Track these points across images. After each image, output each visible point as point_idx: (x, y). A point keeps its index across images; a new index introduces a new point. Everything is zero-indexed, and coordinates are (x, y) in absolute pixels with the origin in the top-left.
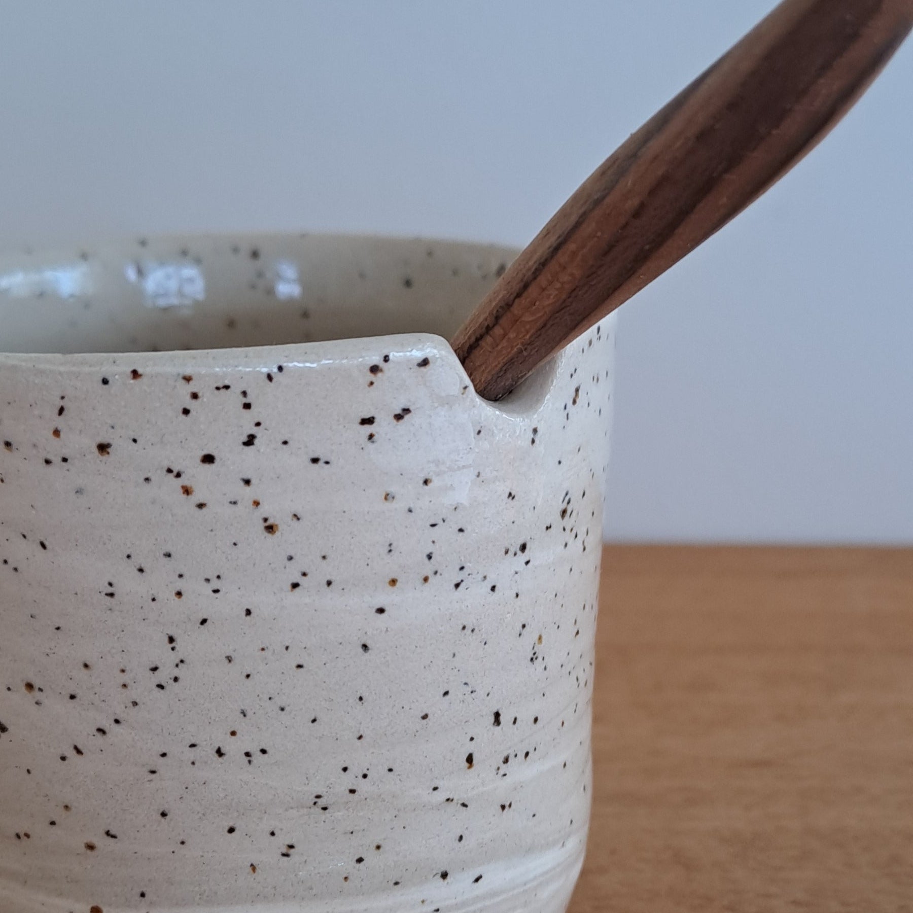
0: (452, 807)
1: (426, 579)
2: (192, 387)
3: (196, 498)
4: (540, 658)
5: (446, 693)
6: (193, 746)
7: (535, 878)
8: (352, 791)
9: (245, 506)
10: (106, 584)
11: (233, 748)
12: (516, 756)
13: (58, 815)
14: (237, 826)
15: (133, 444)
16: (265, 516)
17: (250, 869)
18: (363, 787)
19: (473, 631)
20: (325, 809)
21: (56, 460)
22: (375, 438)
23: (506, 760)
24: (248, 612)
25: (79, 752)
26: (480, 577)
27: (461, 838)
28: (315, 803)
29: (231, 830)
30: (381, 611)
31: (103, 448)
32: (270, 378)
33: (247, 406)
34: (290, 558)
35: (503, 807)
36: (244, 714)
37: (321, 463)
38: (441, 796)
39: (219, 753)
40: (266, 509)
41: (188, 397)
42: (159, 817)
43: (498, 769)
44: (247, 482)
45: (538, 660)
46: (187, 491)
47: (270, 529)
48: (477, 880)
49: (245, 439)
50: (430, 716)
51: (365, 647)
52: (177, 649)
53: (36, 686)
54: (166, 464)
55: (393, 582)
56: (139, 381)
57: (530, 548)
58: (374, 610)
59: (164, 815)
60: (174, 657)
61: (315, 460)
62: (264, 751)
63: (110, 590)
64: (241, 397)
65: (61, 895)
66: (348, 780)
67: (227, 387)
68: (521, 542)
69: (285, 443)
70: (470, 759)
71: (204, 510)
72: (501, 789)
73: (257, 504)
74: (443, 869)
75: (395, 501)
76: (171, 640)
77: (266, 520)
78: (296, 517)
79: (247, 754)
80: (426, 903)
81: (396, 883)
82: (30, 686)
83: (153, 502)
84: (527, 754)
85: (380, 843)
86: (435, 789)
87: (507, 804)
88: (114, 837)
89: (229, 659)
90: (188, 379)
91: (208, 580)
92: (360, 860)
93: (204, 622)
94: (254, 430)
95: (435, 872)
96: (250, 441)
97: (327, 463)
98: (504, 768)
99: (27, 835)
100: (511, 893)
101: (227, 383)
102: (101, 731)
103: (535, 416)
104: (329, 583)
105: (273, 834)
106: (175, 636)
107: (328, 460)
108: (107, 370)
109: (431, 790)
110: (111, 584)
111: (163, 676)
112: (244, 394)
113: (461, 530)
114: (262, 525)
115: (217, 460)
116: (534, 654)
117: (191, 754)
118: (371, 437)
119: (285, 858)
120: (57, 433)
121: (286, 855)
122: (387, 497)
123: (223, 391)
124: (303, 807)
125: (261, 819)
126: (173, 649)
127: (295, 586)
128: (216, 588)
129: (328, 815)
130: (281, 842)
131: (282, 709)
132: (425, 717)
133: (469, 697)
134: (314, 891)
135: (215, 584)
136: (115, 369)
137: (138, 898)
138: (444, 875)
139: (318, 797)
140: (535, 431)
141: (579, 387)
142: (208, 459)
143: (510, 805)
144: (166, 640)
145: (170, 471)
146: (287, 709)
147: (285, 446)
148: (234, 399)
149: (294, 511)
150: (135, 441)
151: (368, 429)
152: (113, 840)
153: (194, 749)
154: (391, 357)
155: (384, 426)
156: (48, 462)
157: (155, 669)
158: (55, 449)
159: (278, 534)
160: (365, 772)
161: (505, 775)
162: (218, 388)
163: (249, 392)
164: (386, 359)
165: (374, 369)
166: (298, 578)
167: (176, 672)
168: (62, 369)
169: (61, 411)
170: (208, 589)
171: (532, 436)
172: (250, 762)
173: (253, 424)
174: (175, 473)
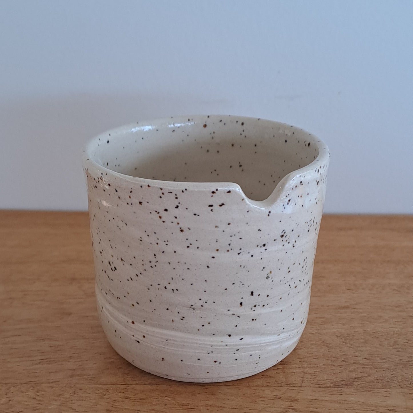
0: (234, 316)
1: (228, 251)
2: (162, 191)
3: (163, 219)
4: (270, 278)
5: (234, 284)
6: (159, 284)
7: (265, 343)
8: (202, 306)
9: (175, 224)
10: (140, 237)
11: (169, 287)
12: (259, 305)
13: (126, 295)
14: (169, 308)
15: (148, 203)
16: (181, 227)
17: (172, 321)
18: (205, 305)
19: (244, 267)
20: (194, 309)
21: (130, 204)
22: (213, 211)
23: (255, 306)
24: (175, 252)
25: (132, 279)
26: (248, 252)
27: (236, 326)
28: (191, 307)
29: (167, 309)
30: (213, 257)
31: (140, 203)
32: (183, 192)
33: (177, 198)
34: (187, 239)
35: (253, 320)
36: (172, 279)
37: (197, 216)
38: (231, 313)
39: (165, 288)
40: (181, 225)
41: (161, 194)
42: (149, 301)
43: (252, 308)
44: (176, 218)
45: (269, 278)
46: (160, 217)
47: (182, 231)
48: (241, 339)
49: (176, 206)
50: (228, 289)
51: (208, 267)
52: (156, 258)
53: (123, 260)
54: (155, 210)
55: (217, 250)
56: (149, 188)
57: (267, 246)
58: (211, 257)
59: (151, 301)
60: (155, 260)
61: (195, 215)
62: (177, 290)
63: (141, 239)
64: (175, 196)
65: (125, 316)
66: (201, 303)
67: (171, 193)
68: (263, 243)
69: (187, 209)
70: (241, 304)
71: (164, 223)
72: (253, 314)
73: (178, 224)
74: (229, 334)
75: (219, 228)
76: (155, 255)
77: (181, 228)
78: (189, 229)
79: (173, 290)
80: (223, 342)
81: (214, 335)
82: (122, 259)
83: (152, 219)
84: (264, 306)
85: (210, 322)
86: (229, 310)
87: (255, 319)
88: (138, 304)
89: (169, 263)
90: (161, 189)
91: (165, 241)
92: (203, 326)
93: (163, 252)
94: (178, 205)
95: (227, 334)
96: (177, 207)
97: (198, 216)
98: (254, 308)
99: (119, 298)
100: (254, 346)
101: (171, 191)
102: (137, 275)
103: (270, 208)
104: (198, 248)
105: (179, 313)
106: (156, 255)
107: (199, 215)
108: (142, 184)
109: (227, 310)
110: (141, 238)
111: (153, 264)
112: (176, 195)
113: (241, 238)
114: (180, 229)
115: (168, 211)
116: (268, 276)
117: (158, 286)
118: (212, 210)
119: (182, 320)
120: (130, 197)
121: (182, 319)
122: (216, 227)
123: (170, 193)
124: (187, 307)
125: (175, 308)
126: (155, 258)
127: (188, 247)
128: (167, 244)
129: (195, 311)
130: (181, 315)
131: (183, 280)
132: (226, 289)
133: (241, 286)
134: (189, 331)
135: (167, 243)
136: (144, 184)
137: (143, 321)
138: (230, 336)
139: (192, 305)
140: (270, 212)
141: (291, 199)
142: (166, 210)
143: (256, 320)
144: (154, 255)
145: (156, 211)
146: (184, 280)
147: (186, 210)
148: (173, 196)
149: (189, 227)
150: (148, 202)
151: (211, 208)
152: (138, 305)
153: (159, 285)
154: (218, 190)
155: (216, 207)
156: (128, 204)
157: (150, 262)
158: (129, 201)
159: (184, 232)
160: (206, 301)
161: (254, 310)
162: (169, 193)
163: (177, 194)
164: (217, 190)
165: (213, 192)
166: (189, 245)
167: (156, 264)
168: (132, 181)
169: (131, 192)
170: (165, 244)
171: (269, 213)
172: (173, 292)
173: (178, 203)
174: (157, 212)
